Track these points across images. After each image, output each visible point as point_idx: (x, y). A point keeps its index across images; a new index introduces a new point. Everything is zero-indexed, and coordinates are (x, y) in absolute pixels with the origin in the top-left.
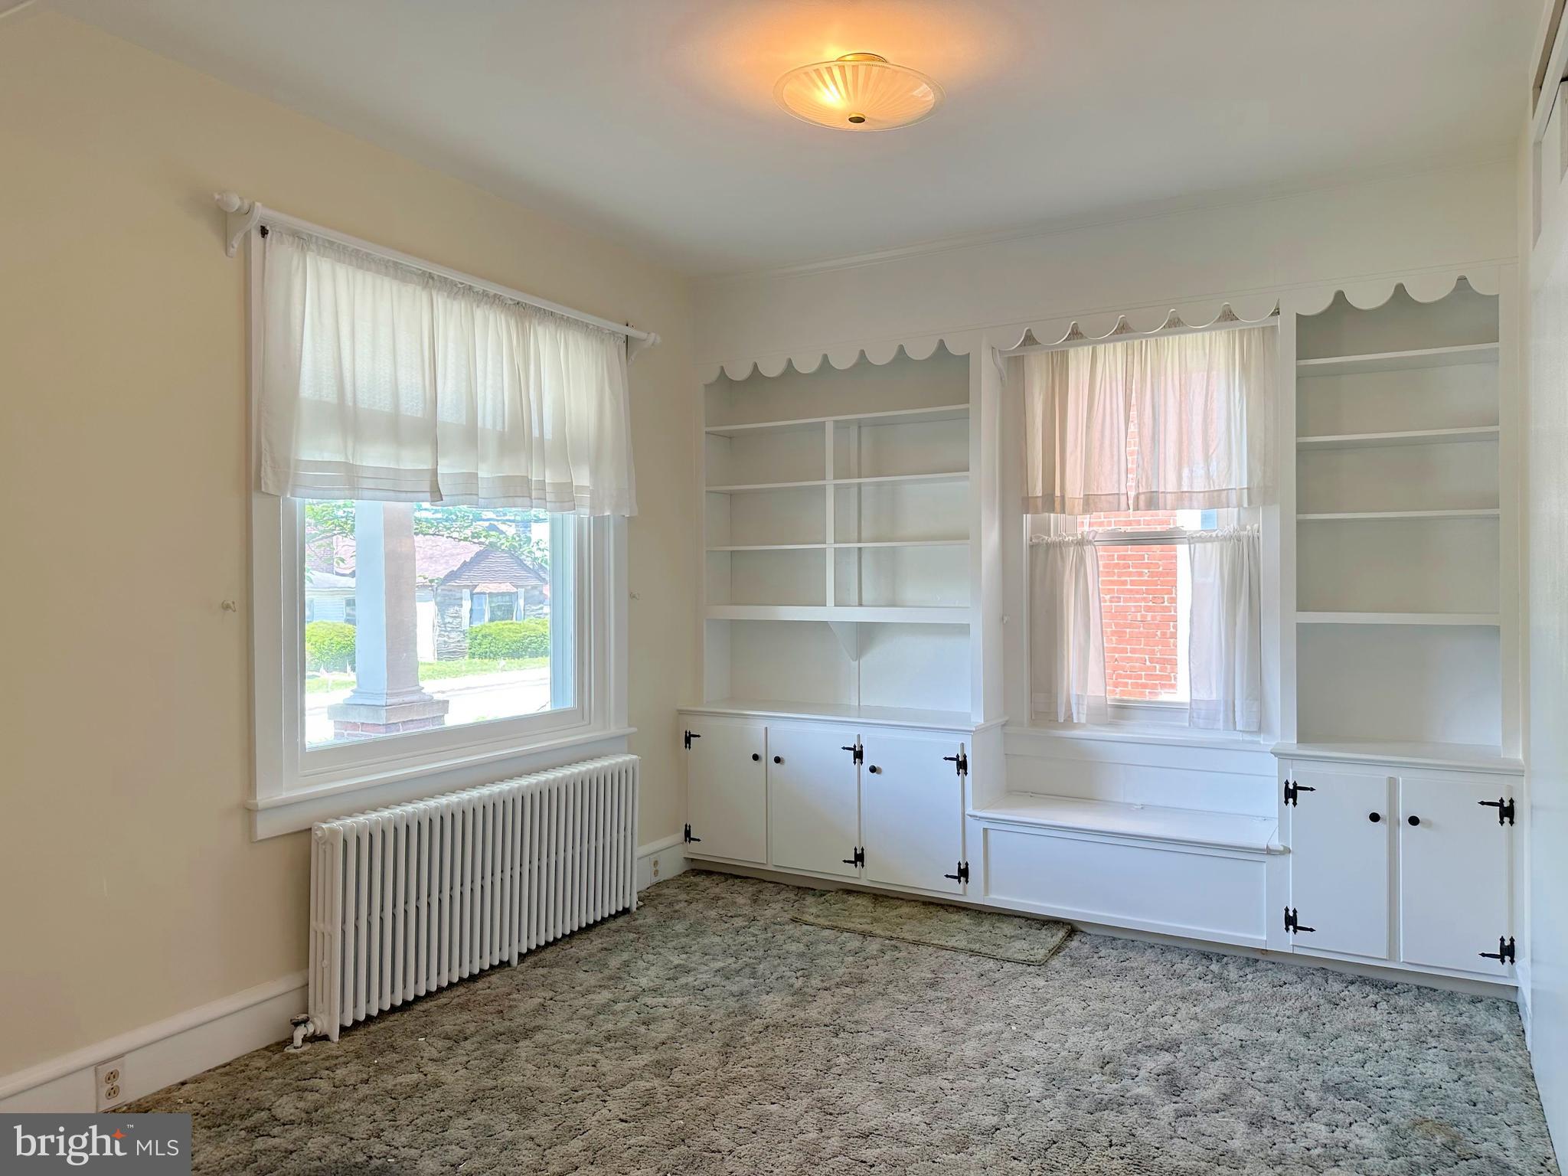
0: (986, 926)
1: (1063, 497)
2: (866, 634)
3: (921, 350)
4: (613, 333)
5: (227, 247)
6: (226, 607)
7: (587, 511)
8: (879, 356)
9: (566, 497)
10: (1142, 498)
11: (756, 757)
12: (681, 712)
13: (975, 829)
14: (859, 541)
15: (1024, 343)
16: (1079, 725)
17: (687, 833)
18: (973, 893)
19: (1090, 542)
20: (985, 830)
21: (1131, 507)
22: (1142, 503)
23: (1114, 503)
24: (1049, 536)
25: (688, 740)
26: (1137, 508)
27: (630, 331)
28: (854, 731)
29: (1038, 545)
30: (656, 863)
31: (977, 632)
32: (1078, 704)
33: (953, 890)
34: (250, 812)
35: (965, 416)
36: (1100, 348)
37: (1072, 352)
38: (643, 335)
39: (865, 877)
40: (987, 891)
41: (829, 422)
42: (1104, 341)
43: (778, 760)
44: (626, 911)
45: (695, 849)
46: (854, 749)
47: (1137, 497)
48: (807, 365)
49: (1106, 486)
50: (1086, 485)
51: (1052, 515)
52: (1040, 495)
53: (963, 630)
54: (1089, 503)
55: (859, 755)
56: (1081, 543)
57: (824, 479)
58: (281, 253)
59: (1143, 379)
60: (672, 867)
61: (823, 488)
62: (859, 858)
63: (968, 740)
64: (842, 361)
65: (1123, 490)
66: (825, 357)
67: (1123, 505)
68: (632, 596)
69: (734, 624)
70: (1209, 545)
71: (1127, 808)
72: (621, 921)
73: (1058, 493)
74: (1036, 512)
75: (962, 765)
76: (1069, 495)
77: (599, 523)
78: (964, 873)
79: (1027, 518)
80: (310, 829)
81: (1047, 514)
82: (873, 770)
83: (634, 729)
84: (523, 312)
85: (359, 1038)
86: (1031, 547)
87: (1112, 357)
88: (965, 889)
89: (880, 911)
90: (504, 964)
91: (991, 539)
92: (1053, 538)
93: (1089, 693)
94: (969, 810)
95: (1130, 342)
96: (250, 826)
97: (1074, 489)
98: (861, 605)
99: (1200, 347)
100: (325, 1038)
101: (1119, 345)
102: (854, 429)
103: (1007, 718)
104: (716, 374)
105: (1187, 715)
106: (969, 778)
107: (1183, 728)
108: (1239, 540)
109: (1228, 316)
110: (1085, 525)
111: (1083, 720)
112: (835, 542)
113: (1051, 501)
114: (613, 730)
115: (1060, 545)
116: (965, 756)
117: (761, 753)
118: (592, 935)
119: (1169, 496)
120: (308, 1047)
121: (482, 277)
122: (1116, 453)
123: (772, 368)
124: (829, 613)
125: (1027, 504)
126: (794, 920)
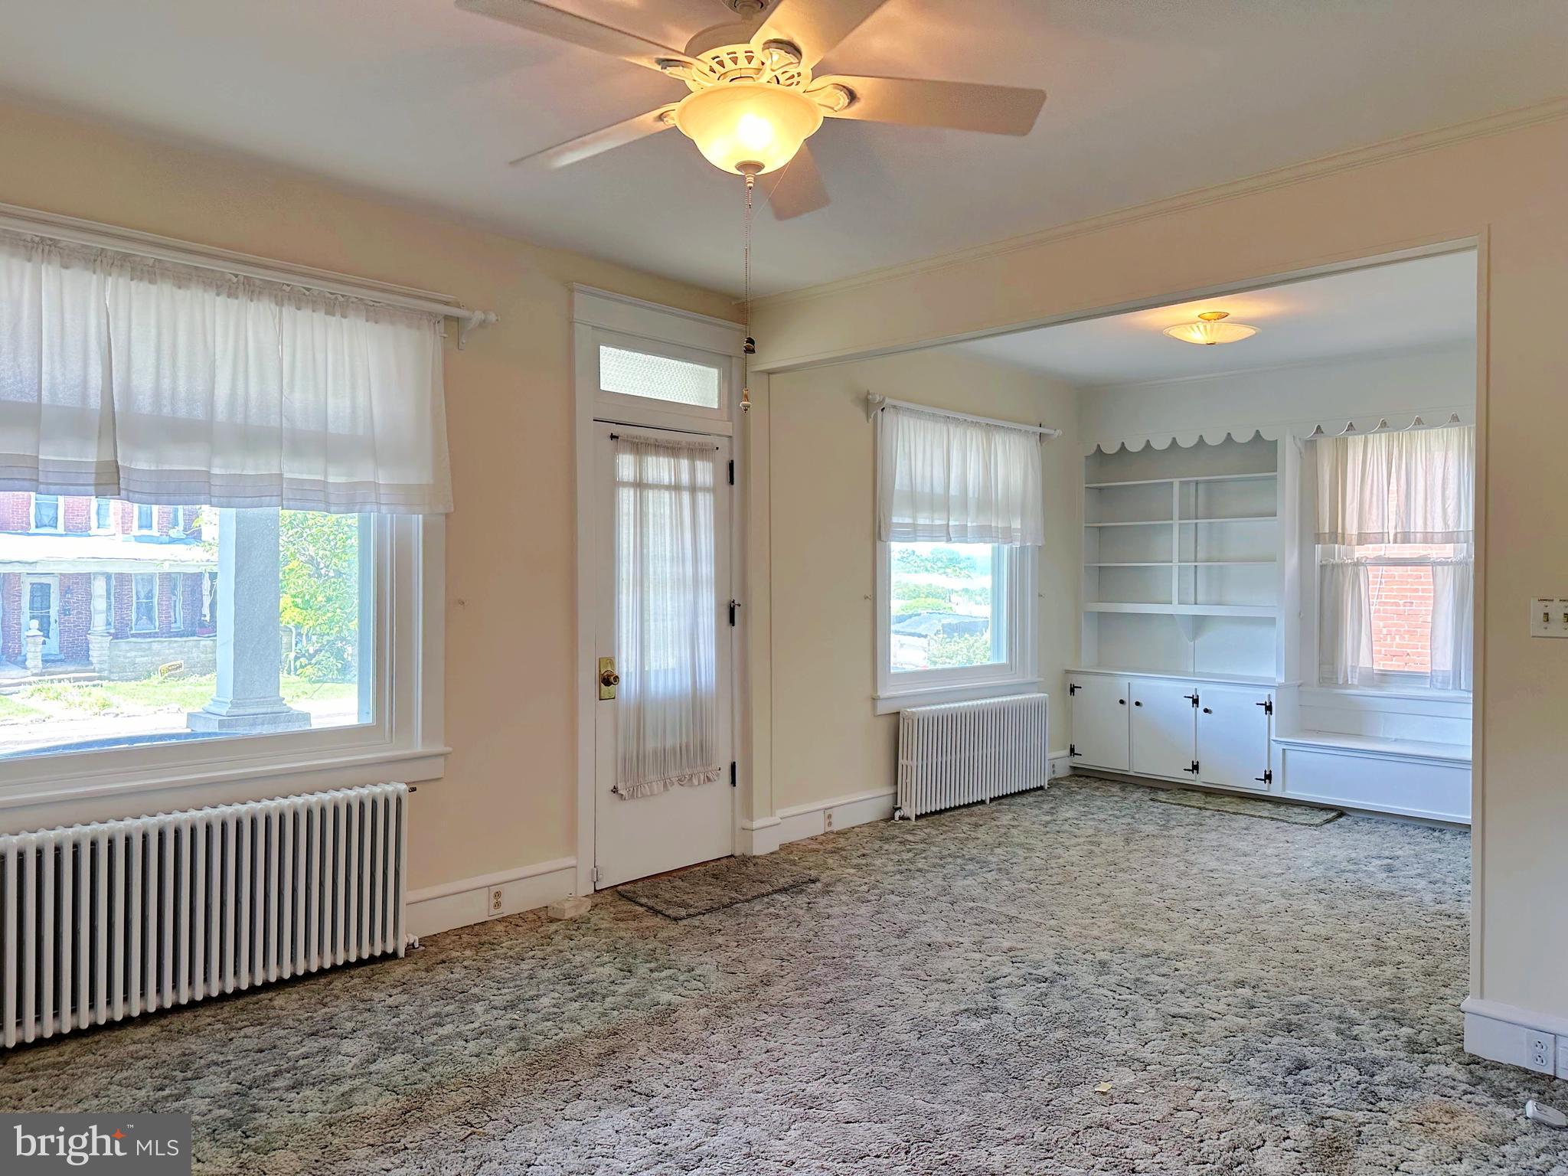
0: (1283, 808)
1: (1343, 534)
2: (1199, 623)
3: (1243, 436)
4: (1034, 433)
5: (868, 417)
6: (866, 598)
7: (1019, 543)
8: (1214, 439)
9: (1007, 535)
10: (1399, 535)
11: (1122, 702)
12: (1067, 672)
13: (1277, 749)
14: (1196, 561)
15: (1317, 432)
16: (1352, 686)
17: (1072, 750)
18: (1275, 790)
19: (1363, 564)
20: (1284, 750)
21: (1391, 541)
22: (1399, 540)
23: (1380, 538)
24: (1334, 558)
25: (1072, 690)
26: (1395, 542)
27: (1042, 430)
28: (1194, 686)
29: (1326, 565)
30: (1053, 766)
31: (1281, 623)
32: (1352, 672)
33: (1262, 788)
34: (874, 699)
35: (1275, 478)
36: (1371, 437)
37: (1350, 438)
38: (1052, 432)
39: (1197, 779)
40: (1284, 790)
41: (1176, 482)
42: (1375, 432)
43: (1138, 704)
44: (1041, 788)
45: (1077, 761)
46: (1192, 698)
47: (1396, 535)
48: (1160, 443)
49: (1373, 527)
50: (1360, 527)
51: (1336, 546)
52: (1327, 531)
53: (1271, 621)
54: (1363, 539)
55: (1196, 701)
56: (1357, 564)
57: (1172, 519)
58: (889, 418)
59: (1400, 452)
60: (1062, 771)
61: (1171, 526)
62: (1195, 767)
63: (1273, 692)
64: (1187, 441)
65: (1386, 531)
66: (1174, 439)
67: (1386, 540)
68: (1040, 596)
69: (1100, 614)
70: (1446, 568)
71: (1385, 740)
72: (1039, 792)
73: (1340, 531)
74: (1325, 543)
75: (1269, 708)
76: (1348, 531)
77: (1023, 549)
78: (1268, 777)
79: (1319, 547)
80: (899, 713)
81: (1332, 545)
82: (1206, 711)
83: (1042, 679)
84: (989, 428)
85: (923, 822)
86: (1322, 566)
87: (1379, 443)
88: (1269, 787)
89: (1209, 799)
90: (983, 802)
91: (1292, 562)
92: (1337, 560)
93: (1361, 665)
94: (1273, 737)
95: (1391, 433)
96: (874, 707)
97: (1352, 529)
98: (1196, 604)
99: (1440, 437)
100: (908, 819)
101: (1383, 435)
102: (1193, 488)
103: (1301, 681)
104: (1095, 448)
105: (1429, 680)
106: (1273, 717)
107: (1425, 689)
108: (1467, 564)
109: (1455, 418)
110: (1361, 552)
111: (1356, 682)
112: (1180, 561)
113: (1336, 536)
114: (1029, 678)
115: (1343, 565)
116: (1271, 703)
117: (1126, 699)
118: (1026, 795)
119: (1418, 535)
120: (901, 821)
121: (971, 414)
122: (1381, 506)
123: (1135, 446)
124: (1175, 609)
125: (1318, 538)
126: (1152, 800)
